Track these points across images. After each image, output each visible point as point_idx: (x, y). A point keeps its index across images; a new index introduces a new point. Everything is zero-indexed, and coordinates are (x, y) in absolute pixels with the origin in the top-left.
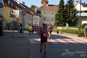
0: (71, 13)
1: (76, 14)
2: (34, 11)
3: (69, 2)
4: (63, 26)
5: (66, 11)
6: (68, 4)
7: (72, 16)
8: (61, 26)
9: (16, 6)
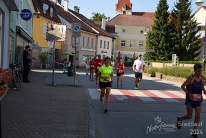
0: (183, 30)
1: (195, 33)
2: (100, 26)
3: (178, 6)
4: (164, 60)
5: (171, 27)
6: (176, 9)
7: (185, 37)
8: (160, 61)
9: (59, 17)
